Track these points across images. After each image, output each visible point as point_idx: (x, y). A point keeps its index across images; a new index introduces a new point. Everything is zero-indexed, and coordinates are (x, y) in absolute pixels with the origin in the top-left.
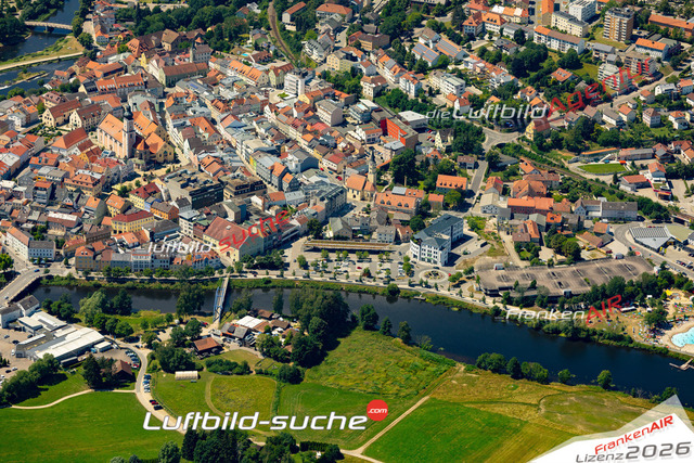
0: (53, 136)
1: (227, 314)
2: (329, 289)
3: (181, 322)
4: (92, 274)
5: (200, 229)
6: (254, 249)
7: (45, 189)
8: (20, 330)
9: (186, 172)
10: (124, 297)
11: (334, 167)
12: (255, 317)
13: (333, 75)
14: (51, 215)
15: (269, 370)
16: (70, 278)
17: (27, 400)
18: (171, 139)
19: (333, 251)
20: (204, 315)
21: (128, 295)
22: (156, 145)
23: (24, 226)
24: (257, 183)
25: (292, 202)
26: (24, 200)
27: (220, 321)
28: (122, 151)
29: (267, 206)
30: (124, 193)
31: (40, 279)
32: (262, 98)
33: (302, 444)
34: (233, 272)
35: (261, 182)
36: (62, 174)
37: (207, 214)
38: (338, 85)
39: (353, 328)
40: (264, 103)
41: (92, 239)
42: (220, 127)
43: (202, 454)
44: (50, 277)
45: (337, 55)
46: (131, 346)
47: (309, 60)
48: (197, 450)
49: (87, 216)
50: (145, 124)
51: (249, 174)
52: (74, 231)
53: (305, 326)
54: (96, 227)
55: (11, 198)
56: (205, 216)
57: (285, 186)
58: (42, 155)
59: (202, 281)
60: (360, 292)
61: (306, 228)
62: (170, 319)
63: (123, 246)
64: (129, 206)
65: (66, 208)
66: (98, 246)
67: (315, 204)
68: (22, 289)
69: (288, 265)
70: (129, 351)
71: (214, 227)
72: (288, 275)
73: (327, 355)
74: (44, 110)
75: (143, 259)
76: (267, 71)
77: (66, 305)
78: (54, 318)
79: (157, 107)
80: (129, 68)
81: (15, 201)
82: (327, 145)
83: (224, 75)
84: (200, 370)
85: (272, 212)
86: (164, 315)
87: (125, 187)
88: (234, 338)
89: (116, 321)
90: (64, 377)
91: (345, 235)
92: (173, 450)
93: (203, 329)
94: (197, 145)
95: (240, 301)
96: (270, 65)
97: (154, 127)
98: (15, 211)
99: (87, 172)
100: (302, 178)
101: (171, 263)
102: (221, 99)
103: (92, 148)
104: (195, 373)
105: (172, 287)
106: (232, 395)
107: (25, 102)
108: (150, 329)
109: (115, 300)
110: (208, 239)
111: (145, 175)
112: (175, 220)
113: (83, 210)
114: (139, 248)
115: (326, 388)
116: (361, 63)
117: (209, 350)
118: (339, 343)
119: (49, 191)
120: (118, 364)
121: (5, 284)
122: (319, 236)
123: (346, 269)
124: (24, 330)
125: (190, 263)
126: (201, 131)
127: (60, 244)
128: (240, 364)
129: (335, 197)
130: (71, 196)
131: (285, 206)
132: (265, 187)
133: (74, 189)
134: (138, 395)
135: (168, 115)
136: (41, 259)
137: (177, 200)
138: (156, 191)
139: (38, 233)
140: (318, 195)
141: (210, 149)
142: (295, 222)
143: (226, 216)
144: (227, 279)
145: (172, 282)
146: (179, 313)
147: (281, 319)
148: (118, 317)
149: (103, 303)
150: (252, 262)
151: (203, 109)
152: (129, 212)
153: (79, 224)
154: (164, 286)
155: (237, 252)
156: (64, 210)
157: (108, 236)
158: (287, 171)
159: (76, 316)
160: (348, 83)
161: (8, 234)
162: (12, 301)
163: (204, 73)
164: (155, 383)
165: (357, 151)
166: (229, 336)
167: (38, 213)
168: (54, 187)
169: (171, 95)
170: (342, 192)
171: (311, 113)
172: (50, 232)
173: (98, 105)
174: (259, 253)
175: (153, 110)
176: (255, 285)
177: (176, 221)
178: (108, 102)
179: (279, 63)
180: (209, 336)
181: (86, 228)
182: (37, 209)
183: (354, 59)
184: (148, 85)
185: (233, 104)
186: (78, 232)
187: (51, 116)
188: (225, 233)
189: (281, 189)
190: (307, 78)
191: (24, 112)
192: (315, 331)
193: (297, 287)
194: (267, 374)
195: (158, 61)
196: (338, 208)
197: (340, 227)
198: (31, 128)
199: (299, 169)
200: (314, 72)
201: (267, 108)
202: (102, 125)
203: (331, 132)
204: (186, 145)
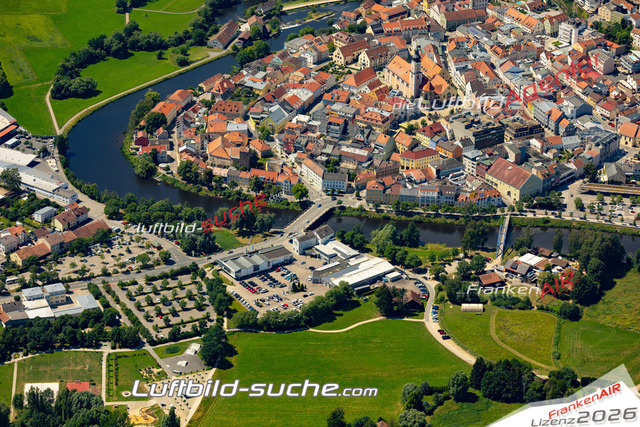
0: (343, 74)
1: (509, 251)
2: (603, 231)
3: (466, 256)
4: (382, 207)
5: (483, 168)
6: (533, 190)
7: (338, 125)
8: (315, 257)
9: (469, 113)
10: (413, 230)
11: (607, 113)
12: (536, 254)
13: (605, 27)
14: (344, 149)
15: (550, 306)
16: (361, 209)
17: (324, 325)
18: (453, 82)
19: (608, 194)
20: (487, 250)
21: (417, 229)
22: (440, 87)
23: (319, 158)
24: (535, 127)
25: (568, 146)
26: (318, 133)
27: (503, 258)
28: (409, 91)
29: (545, 149)
30: (411, 131)
31: (334, 209)
32: (538, 45)
33: (583, 379)
34: (514, 210)
35: (540, 126)
36: (353, 111)
37: (490, 155)
38: (610, 36)
39: (628, 270)
40: (541, 50)
41: (382, 173)
42: (499, 72)
43: (489, 384)
44: (343, 208)
45: (608, 6)
46: (420, 277)
47: (581, 11)
48: (484, 380)
49: (376, 151)
50: (430, 66)
51: (528, 118)
52: (365, 165)
53: (584, 265)
54: (385, 162)
55: (305, 131)
56: (487, 156)
57: (562, 130)
58: (334, 91)
59: (485, 219)
60: (634, 235)
61: (582, 171)
62: (456, 253)
63: (411, 181)
64: (416, 144)
65: (357, 143)
66: (388, 180)
67: (590, 149)
68: (317, 218)
69: (565, 206)
70: (418, 282)
71: (496, 168)
72: (566, 216)
73: (603, 294)
74: (334, 49)
75: (430, 195)
76: (542, 20)
77: (359, 236)
78: (347, 247)
79: (440, 50)
80: (412, 12)
81: (310, 134)
82: (600, 93)
83: (501, 21)
84: (485, 303)
85: (549, 155)
86: (450, 249)
87: (412, 126)
88: (516, 274)
89: (406, 253)
90: (357, 304)
91: (618, 179)
92: (462, 380)
93: (487, 264)
94: (479, 88)
95: (521, 240)
96: (543, 14)
97: (438, 70)
98: (310, 144)
99: (376, 110)
100: (578, 123)
101: (456, 200)
102: (499, 45)
103: (381, 87)
104: (480, 306)
105: (456, 222)
106: (516, 329)
107: (316, 41)
108: (437, 262)
109: (404, 233)
110: (490, 178)
111: (430, 115)
112: (458, 158)
113: (373, 145)
114: (426, 184)
115: (603, 326)
116: (632, 16)
117: (493, 285)
118: (615, 283)
119: (342, 127)
120: (408, 294)
121: (301, 213)
122: (594, 180)
123: (620, 212)
124: (320, 257)
125: (474, 201)
126: (481, 74)
127: (352, 177)
128: (522, 299)
129: (609, 143)
130: (362, 132)
131: (562, 149)
132: (543, 131)
133: (365, 125)
134: (427, 325)
135: (449, 58)
136: (334, 191)
137: (461, 140)
138: (442, 130)
139: (331, 166)
140: (594, 140)
141: (491, 92)
142: (572, 166)
143: (507, 157)
144: (508, 217)
145: (457, 218)
146: (465, 248)
147: (560, 258)
148: (407, 249)
149: (394, 235)
150: (532, 202)
151: (483, 54)
152: (416, 150)
153: (370, 159)
154: (449, 221)
155: (518, 192)
156: (355, 145)
157: (396, 172)
158: (563, 116)
159: (368, 246)
160: (620, 34)
161: (303, 166)
162: (308, 229)
163: (483, 19)
164: (442, 313)
165: (628, 100)
166: (512, 272)
167: (332, 146)
168: (346, 123)
169: (453, 39)
170: (615, 139)
171: (584, 62)
172: (343, 165)
173: (385, 46)
174: (538, 194)
175: (437, 53)
176: (535, 224)
177: (460, 159)
178: (394, 44)
179: (553, 13)
180: (493, 271)
181: (377, 163)
182: (330, 143)
183: (625, 11)
184: (430, 29)
185: (511, 50)
186: (369, 166)
187: (341, 55)
188: (506, 173)
189: (557, 133)
190: (581, 28)
191: (316, 50)
192: (594, 271)
193: (574, 228)
194: (547, 310)
195: (439, 6)
196: (612, 154)
197: (615, 172)
198: (322, 65)
199: (574, 115)
200: (587, 22)
201: (543, 55)
202: (390, 66)
203: (604, 81)
204: (468, 87)
